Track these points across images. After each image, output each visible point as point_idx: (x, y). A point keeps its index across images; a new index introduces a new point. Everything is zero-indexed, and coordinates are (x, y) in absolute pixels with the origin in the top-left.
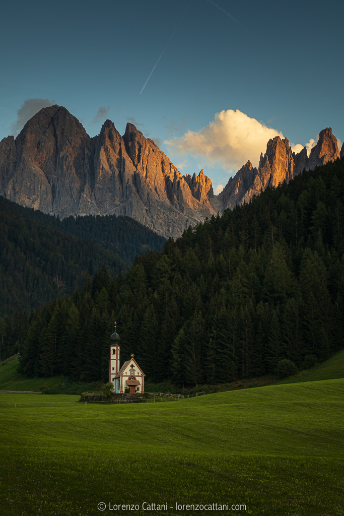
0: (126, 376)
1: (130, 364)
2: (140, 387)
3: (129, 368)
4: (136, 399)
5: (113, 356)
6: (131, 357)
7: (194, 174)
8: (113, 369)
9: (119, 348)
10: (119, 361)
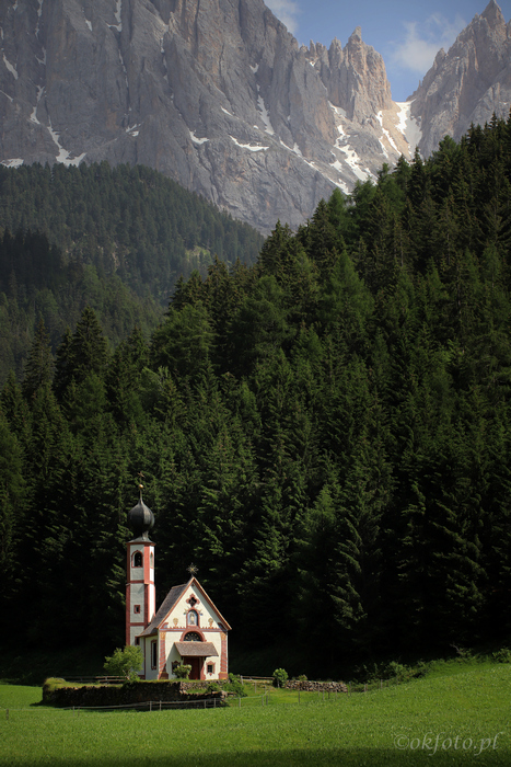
0: (176, 630)
1: (186, 596)
6: (190, 576)
8: (137, 610)
9: (152, 550)
10: (151, 587)
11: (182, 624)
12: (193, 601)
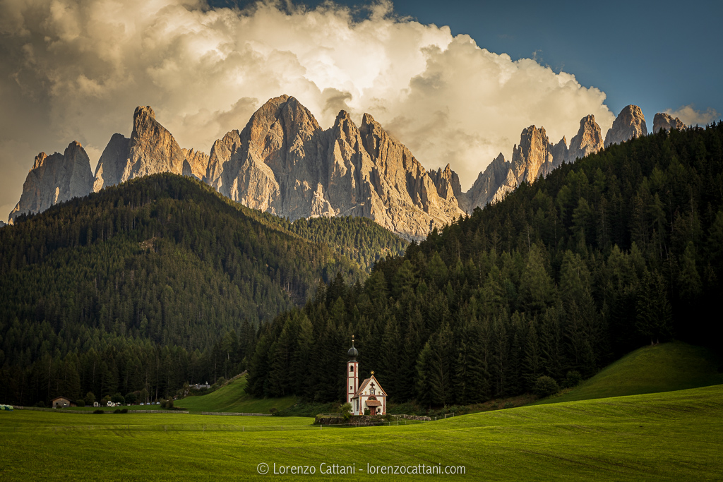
0: (366, 396)
1: (370, 383)
2: (381, 408)
3: (368, 387)
4: (378, 422)
5: (351, 374)
6: (371, 375)
7: (440, 169)
8: (351, 388)
9: (357, 365)
10: (357, 380)
11: (368, 393)
12: (372, 385)
